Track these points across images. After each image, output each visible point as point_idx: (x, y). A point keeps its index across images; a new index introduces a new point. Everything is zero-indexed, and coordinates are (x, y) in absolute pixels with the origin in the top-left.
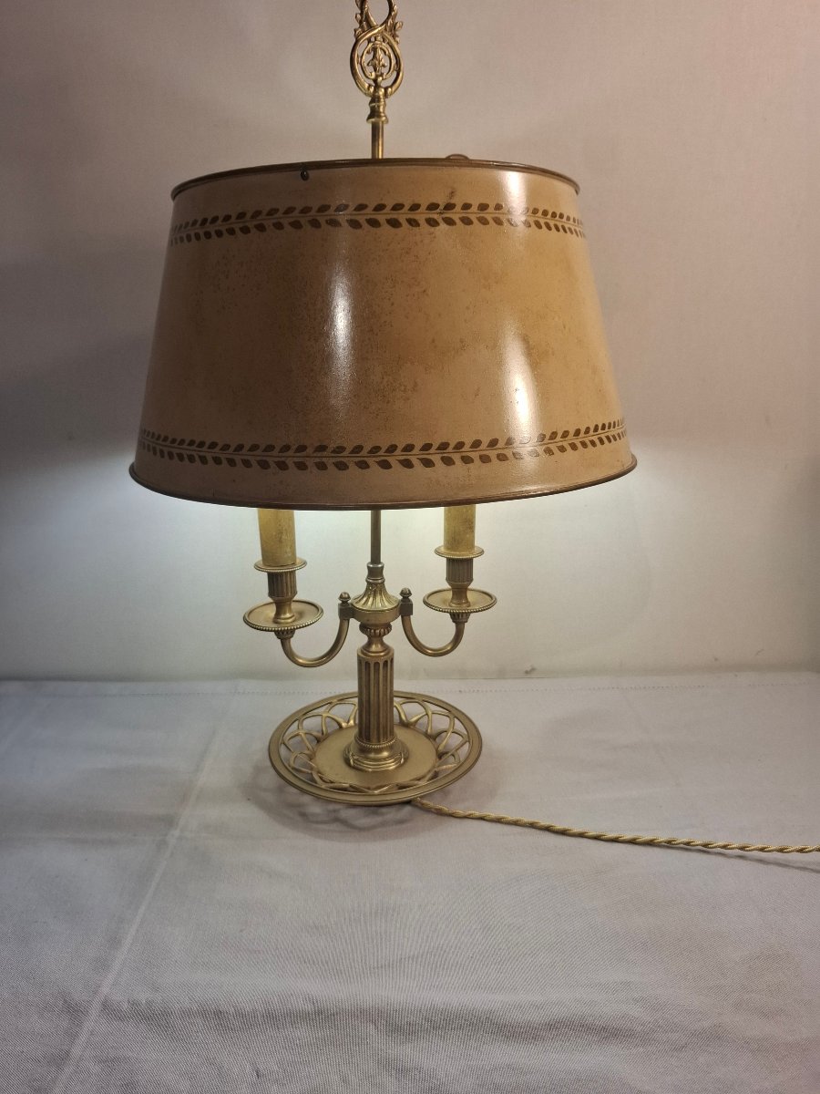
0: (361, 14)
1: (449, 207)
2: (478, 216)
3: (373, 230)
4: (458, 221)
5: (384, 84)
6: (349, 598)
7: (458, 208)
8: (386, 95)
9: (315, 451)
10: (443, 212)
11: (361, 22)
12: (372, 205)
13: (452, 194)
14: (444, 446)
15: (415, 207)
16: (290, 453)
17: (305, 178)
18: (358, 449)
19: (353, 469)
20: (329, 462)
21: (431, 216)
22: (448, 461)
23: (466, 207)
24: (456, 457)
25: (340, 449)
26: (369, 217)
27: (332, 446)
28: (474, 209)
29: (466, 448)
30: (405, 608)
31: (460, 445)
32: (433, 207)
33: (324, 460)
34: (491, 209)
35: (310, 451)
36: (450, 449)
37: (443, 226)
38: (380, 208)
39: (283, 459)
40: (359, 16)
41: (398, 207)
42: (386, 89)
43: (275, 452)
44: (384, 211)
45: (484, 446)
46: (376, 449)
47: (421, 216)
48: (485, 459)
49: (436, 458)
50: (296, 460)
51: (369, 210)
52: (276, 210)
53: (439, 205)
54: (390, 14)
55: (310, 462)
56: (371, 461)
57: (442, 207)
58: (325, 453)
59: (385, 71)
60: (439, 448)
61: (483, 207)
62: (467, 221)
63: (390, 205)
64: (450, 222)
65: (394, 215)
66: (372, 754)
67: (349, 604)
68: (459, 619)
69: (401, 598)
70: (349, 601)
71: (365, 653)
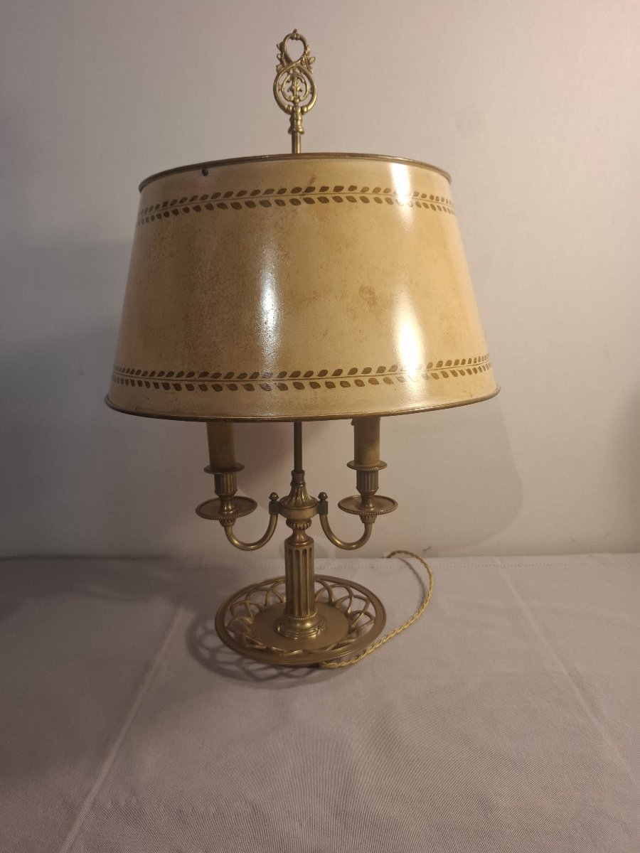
0: (281, 54)
1: (310, 190)
2: (334, 196)
3: (250, 210)
4: (316, 201)
5: (301, 104)
6: (277, 497)
7: (317, 191)
8: (303, 112)
9: (200, 376)
10: (305, 194)
11: (281, 60)
12: (250, 191)
13: (313, 180)
14: (296, 374)
15: (282, 191)
16: (184, 377)
17: (205, 173)
18: (230, 375)
19: (226, 391)
20: (209, 385)
21: (295, 197)
22: (299, 386)
23: (324, 189)
24: (306, 383)
25: (217, 375)
26: (247, 200)
27: (212, 372)
28: (331, 190)
29: (315, 376)
30: (321, 505)
31: (309, 374)
32: (297, 190)
33: (206, 383)
34: (346, 190)
35: (196, 376)
36: (301, 377)
37: (304, 205)
38: (256, 193)
39: (179, 382)
40: (279, 57)
41: (269, 191)
42: (302, 109)
43: (174, 377)
44: (260, 195)
45: (329, 375)
46: (243, 376)
47: (286, 198)
48: (330, 385)
49: (289, 384)
50: (187, 383)
51: (248, 195)
52: (186, 199)
53: (301, 189)
54: (305, 52)
55: (196, 385)
56: (239, 385)
57: (303, 190)
58: (206, 378)
59: (301, 95)
60: (292, 376)
61: (338, 189)
62: (324, 200)
63: (263, 190)
64: (309, 201)
65: (265, 198)
66: (298, 625)
67: (277, 502)
68: (367, 520)
69: (319, 500)
70: (278, 500)
71: (290, 542)
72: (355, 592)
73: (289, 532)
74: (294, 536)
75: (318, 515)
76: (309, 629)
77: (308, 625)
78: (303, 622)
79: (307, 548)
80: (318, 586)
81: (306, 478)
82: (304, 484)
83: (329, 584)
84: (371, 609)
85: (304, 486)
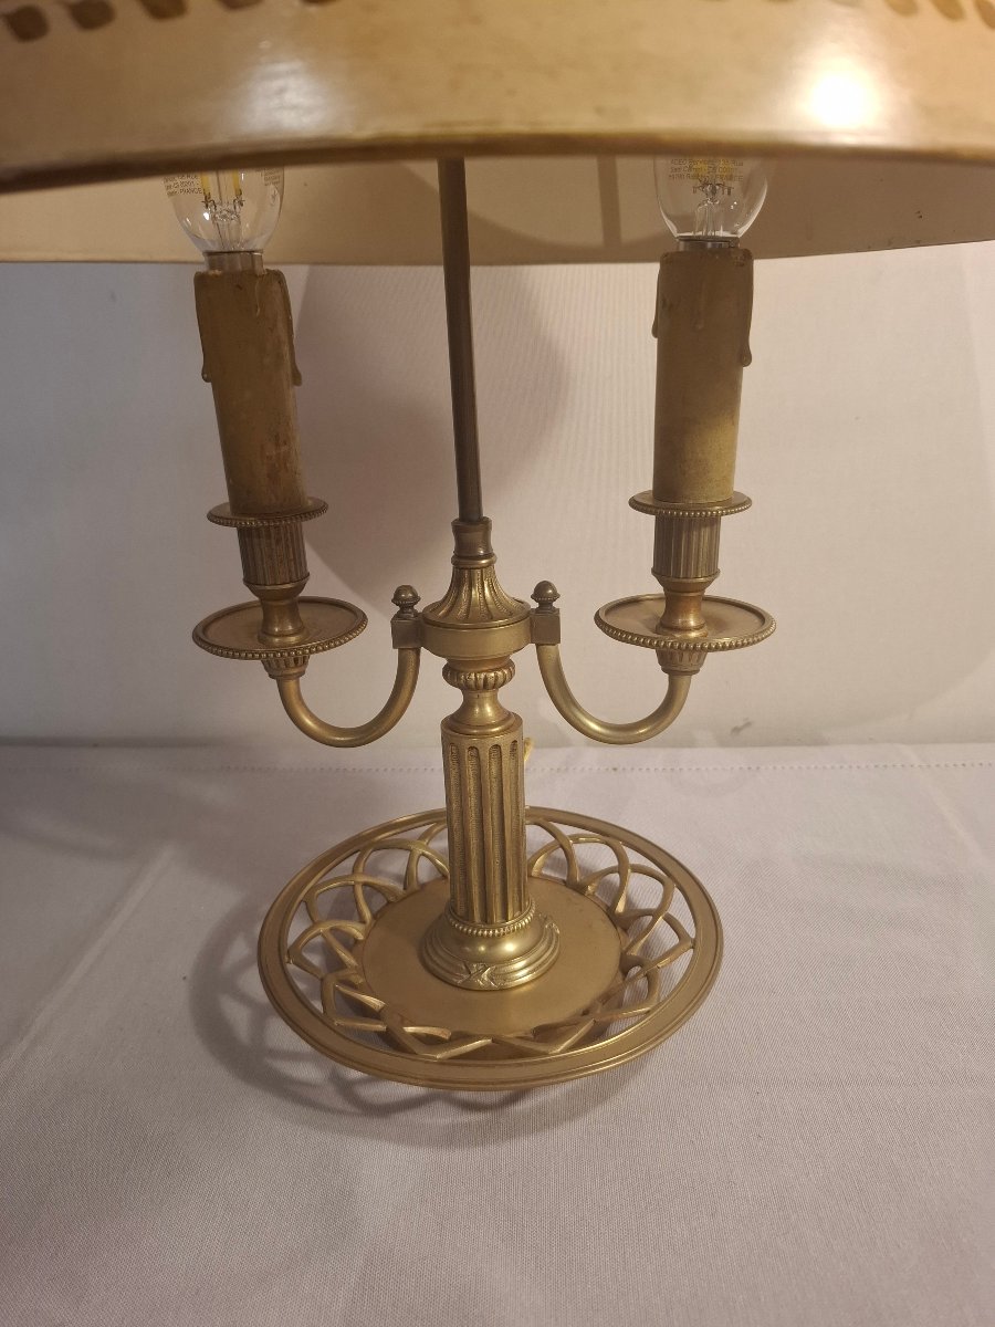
6: (416, 599)
30: (541, 621)
66: (482, 949)
67: (416, 614)
68: (677, 663)
69: (534, 605)
70: (419, 608)
71: (456, 727)
72: (634, 858)
73: (453, 699)
74: (467, 706)
75: (532, 648)
76: (510, 959)
77: (510, 947)
78: (494, 941)
79: (504, 741)
80: (536, 836)
81: (496, 539)
82: (489, 555)
83: (567, 830)
84: (679, 908)
85: (490, 564)
